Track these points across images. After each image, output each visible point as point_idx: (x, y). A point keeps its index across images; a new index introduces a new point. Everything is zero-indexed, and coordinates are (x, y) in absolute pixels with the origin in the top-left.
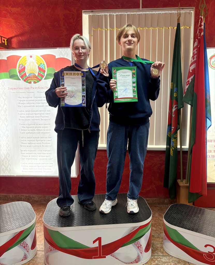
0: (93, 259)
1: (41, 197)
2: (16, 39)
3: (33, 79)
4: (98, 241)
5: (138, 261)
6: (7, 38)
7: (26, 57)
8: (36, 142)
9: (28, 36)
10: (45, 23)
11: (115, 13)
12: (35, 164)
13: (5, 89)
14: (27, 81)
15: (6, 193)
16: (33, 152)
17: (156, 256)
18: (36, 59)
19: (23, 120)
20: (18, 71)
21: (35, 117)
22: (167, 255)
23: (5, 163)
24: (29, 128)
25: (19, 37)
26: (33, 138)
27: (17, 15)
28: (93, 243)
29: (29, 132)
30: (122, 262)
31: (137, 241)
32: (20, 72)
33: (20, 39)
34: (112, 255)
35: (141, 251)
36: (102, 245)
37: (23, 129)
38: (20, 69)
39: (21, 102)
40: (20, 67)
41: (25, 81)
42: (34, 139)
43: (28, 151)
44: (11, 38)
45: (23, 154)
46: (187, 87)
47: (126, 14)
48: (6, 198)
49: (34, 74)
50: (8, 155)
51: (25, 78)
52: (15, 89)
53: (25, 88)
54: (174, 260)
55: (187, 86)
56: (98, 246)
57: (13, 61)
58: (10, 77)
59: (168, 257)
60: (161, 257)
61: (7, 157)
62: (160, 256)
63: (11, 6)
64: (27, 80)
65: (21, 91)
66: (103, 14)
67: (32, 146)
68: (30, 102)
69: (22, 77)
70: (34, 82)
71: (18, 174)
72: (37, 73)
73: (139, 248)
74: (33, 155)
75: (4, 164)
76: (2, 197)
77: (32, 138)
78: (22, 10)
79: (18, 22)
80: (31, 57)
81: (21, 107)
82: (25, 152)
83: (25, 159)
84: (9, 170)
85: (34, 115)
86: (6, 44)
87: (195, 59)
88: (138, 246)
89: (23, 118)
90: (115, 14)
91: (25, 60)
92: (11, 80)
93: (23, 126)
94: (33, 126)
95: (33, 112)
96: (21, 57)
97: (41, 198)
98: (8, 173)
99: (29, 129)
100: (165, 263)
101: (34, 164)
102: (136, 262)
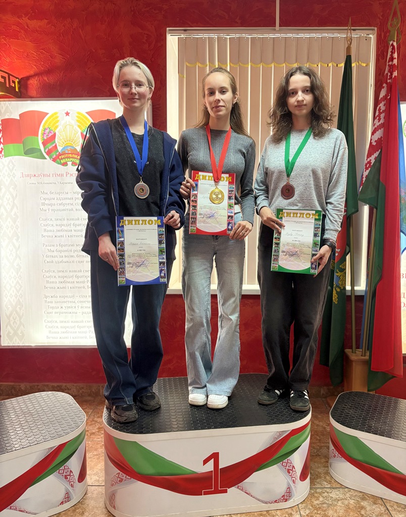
0: (203, 496)
1: (83, 388)
2: (37, 81)
3: (72, 158)
4: (212, 460)
5: (288, 498)
6: (19, 78)
7: (57, 115)
8: (75, 280)
9: (60, 75)
10: (94, 51)
11: (229, 35)
12: (72, 322)
13: (15, 176)
14: (59, 161)
15: (13, 382)
16: (70, 300)
17: (319, 488)
18: (77, 119)
19: (49, 236)
20: (40, 142)
21: (73, 231)
22: (338, 486)
23: (13, 321)
24: (62, 253)
25: (43, 76)
26: (70, 271)
27: (39, 35)
28: (204, 465)
29: (60, 259)
30: (259, 500)
31: (286, 460)
32: (44, 144)
33: (45, 81)
34: (239, 487)
35: (294, 479)
36: (220, 467)
37: (49, 254)
38: (45, 138)
39: (47, 202)
40: (44, 133)
41: (54, 160)
42: (71, 274)
43: (58, 297)
44: (28, 78)
45: (50, 304)
46: (366, 173)
47: (250, 37)
48: (13, 391)
49: (73, 147)
50: (19, 306)
51: (55, 156)
52: (35, 176)
53: (54, 175)
54: (355, 495)
55: (365, 171)
56: (212, 469)
57: (31, 122)
58: (24, 153)
59: (341, 490)
60: (328, 490)
61: (18, 309)
62: (327, 488)
63: (27, 17)
64: (59, 158)
65: (46, 180)
66: (206, 36)
67: (67, 288)
68: (64, 202)
69: (48, 153)
70: (72, 163)
71: (39, 343)
72: (79, 145)
73: (289, 473)
74: (70, 305)
75: (12, 323)
76: (5, 389)
77: (68, 271)
78: (50, 25)
79: (41, 48)
80: (67, 114)
81: (47, 211)
82: (54, 300)
83: (54, 313)
84: (21, 335)
85: (73, 228)
86: (17, 90)
87: (382, 121)
88: (287, 468)
89: (50, 234)
90: (228, 37)
91: (55, 121)
92: (27, 159)
93: (49, 248)
94: (70, 248)
95: (69, 222)
96: (47, 114)
97: (83, 390)
98: (18, 340)
99: (61, 255)
100: (338, 500)
101: (70, 322)
102: (284, 500)
